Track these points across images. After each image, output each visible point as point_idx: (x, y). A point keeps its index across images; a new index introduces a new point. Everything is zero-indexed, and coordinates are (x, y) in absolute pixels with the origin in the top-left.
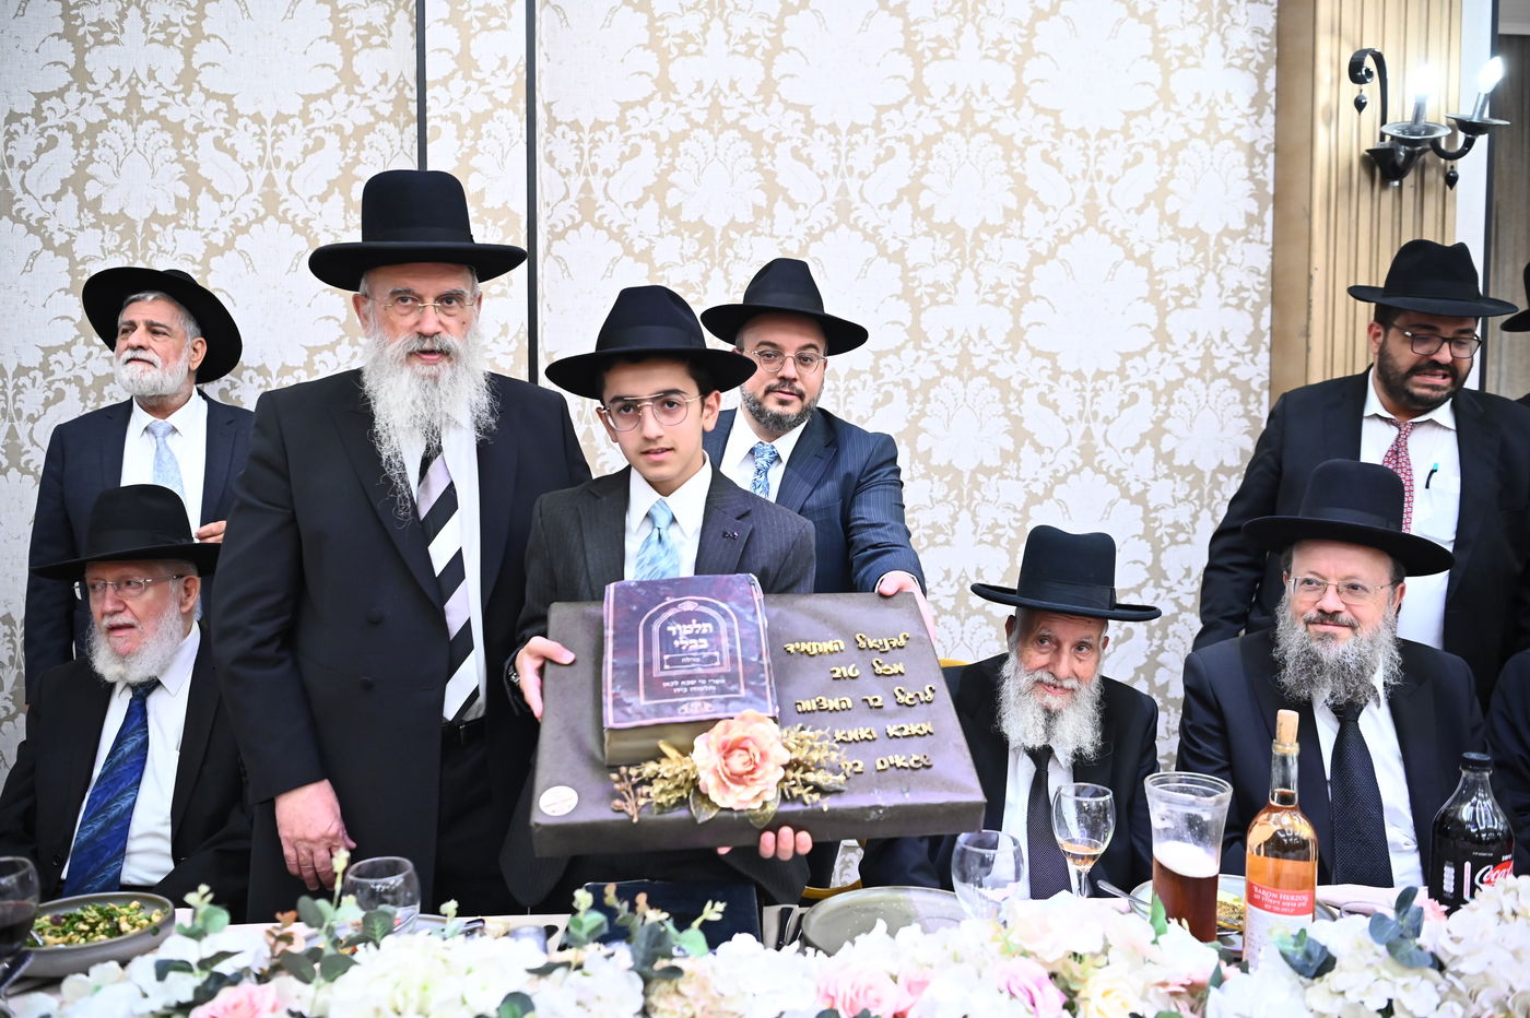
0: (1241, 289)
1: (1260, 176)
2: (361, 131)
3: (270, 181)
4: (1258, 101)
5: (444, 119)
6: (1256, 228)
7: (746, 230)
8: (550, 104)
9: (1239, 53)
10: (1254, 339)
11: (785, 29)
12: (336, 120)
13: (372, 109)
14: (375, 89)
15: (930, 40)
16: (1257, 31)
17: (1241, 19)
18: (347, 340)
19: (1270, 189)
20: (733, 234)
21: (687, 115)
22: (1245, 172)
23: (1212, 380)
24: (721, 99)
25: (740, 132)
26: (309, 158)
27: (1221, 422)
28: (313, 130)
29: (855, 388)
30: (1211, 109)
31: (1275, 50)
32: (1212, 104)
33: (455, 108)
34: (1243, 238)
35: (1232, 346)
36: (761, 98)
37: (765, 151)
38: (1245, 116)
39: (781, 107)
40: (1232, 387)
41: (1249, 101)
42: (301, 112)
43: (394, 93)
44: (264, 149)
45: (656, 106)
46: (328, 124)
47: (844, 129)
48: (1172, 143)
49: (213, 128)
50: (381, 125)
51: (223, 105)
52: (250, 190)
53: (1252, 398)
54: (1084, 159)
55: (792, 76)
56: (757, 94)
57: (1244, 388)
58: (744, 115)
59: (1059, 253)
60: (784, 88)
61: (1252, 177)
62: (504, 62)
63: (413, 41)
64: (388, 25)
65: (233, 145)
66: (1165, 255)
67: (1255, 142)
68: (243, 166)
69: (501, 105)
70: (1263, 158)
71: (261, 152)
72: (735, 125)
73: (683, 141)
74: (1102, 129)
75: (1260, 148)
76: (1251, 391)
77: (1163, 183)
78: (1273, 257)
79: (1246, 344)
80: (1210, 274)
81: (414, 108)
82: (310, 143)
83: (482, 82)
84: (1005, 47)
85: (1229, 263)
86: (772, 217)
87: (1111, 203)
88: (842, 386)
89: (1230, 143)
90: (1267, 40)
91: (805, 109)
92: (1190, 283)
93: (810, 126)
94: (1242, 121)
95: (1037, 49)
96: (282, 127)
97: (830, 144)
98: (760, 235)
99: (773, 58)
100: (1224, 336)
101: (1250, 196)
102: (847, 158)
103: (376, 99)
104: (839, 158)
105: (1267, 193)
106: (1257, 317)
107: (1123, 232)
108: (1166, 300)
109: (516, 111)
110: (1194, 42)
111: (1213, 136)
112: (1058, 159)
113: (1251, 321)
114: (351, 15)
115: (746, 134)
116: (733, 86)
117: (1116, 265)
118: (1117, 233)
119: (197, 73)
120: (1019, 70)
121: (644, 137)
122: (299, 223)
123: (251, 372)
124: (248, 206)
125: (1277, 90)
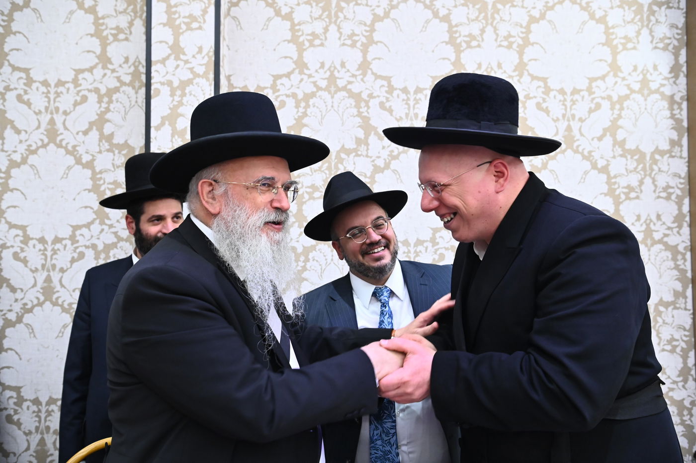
0: (668, 187)
1: (678, 116)
2: (111, 92)
3: (52, 122)
4: (675, 70)
5: (162, 84)
6: (677, 149)
7: (352, 153)
8: (230, 76)
9: (662, 40)
10: (679, 219)
11: (375, 30)
12: (96, 85)
13: (118, 78)
14: (120, 66)
15: (465, 36)
16: (673, 26)
17: (662, 19)
18: (98, 221)
19: (685, 124)
20: (343, 156)
21: (314, 83)
22: (667, 113)
23: (652, 245)
24: (336, 73)
25: (347, 93)
26: (77, 108)
27: (659, 272)
28: (79, 91)
29: (420, 252)
30: (645, 75)
31: (685, 37)
32: (645, 72)
33: (169, 77)
34: (668, 155)
35: (664, 223)
36: (360, 72)
37: (363, 104)
38: (666, 78)
39: (373, 77)
40: (666, 250)
41: (668, 70)
42: (73, 79)
43: (132, 68)
44: (49, 102)
45: (296, 77)
46: (90, 87)
47: (412, 90)
48: (619, 97)
49: (16, 89)
50: (124, 88)
51: (23, 75)
52: (38, 127)
53: (680, 257)
54: (563, 107)
55: (379, 59)
56: (358, 70)
57: (674, 250)
58: (350, 83)
59: (549, 166)
60: (375, 66)
61: (673, 116)
62: (200, 49)
63: (144, 37)
64: (130, 28)
65: (28, 100)
66: (618, 166)
67: (674, 94)
68: (35, 112)
69: (198, 76)
70: (680, 104)
71: (46, 104)
72: (344, 88)
73: (312, 98)
74: (574, 89)
75: (677, 98)
76: (678, 252)
77: (614, 122)
78: (689, 167)
79: (674, 222)
80: (648, 178)
81: (144, 78)
82: (79, 99)
83: (186, 62)
84: (512, 39)
85: (660, 170)
86: (367, 144)
87: (582, 135)
88: (412, 250)
89: (657, 96)
90: (679, 32)
91: (388, 79)
92: (635, 184)
93: (391, 89)
94: (665, 82)
95: (532, 40)
96: (61, 89)
97: (403, 100)
98: (360, 156)
99: (368, 48)
100: (659, 217)
101: (672, 128)
102: (414, 108)
103: (121, 72)
104: (409, 109)
105: (683, 127)
106: (680, 204)
107: (590, 152)
108: (619, 195)
109: (208, 79)
110: (632, 34)
111: (646, 92)
112: (547, 107)
113: (676, 207)
114: (106, 21)
115: (351, 94)
116: (343, 65)
117: (586, 173)
118: (586, 153)
119: (7, 55)
120: (521, 53)
121: (287, 96)
122: (70, 147)
123: (34, 242)
124: (37, 137)
125: (687, 62)
